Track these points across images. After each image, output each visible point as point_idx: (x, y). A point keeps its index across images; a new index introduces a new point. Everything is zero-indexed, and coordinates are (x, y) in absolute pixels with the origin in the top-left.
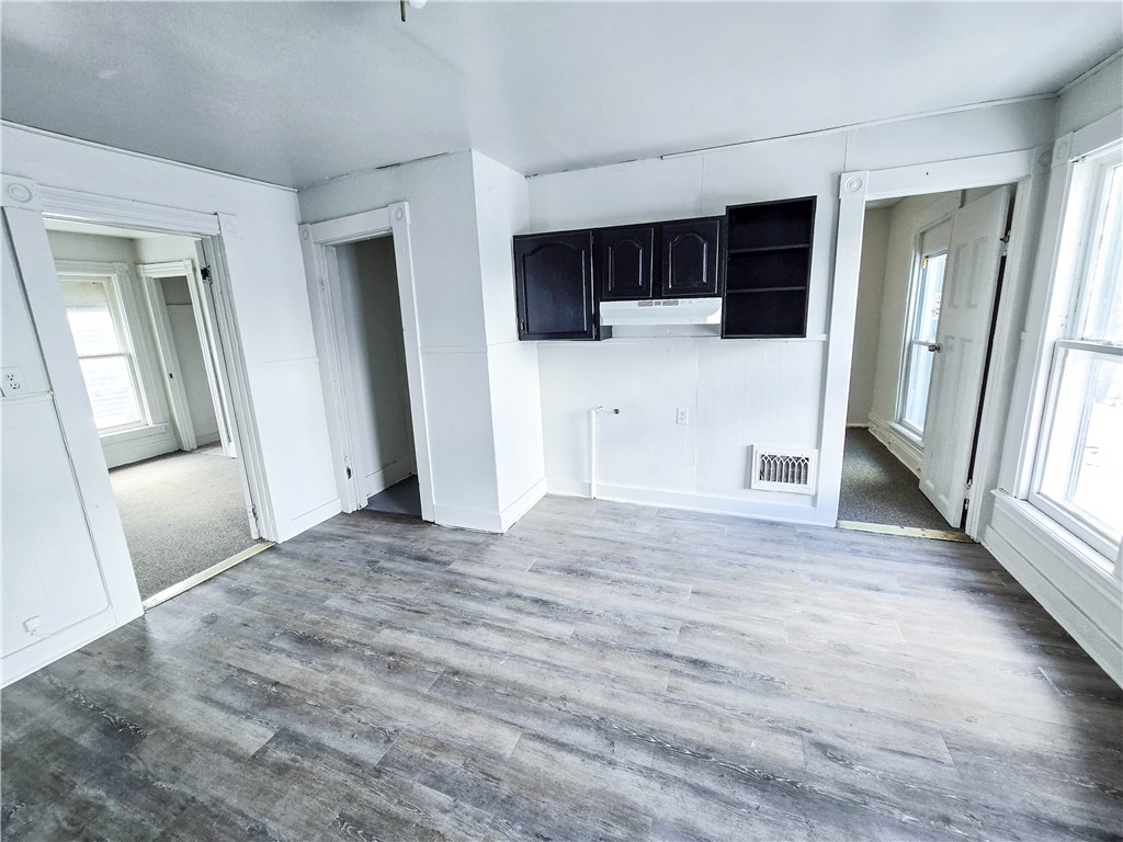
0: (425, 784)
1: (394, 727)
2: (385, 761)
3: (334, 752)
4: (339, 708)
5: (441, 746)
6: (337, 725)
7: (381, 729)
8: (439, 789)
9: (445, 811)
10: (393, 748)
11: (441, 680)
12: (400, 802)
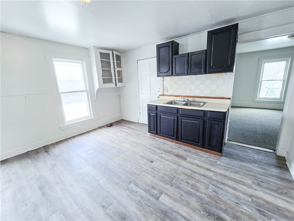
0: (122, 177)
1: (126, 192)
2: (130, 184)
3: (142, 189)
4: (142, 203)
5: (117, 184)
6: (142, 197)
7: (130, 192)
8: (120, 176)
9: (120, 172)
10: (128, 186)
11: (109, 206)
12: (127, 175)
